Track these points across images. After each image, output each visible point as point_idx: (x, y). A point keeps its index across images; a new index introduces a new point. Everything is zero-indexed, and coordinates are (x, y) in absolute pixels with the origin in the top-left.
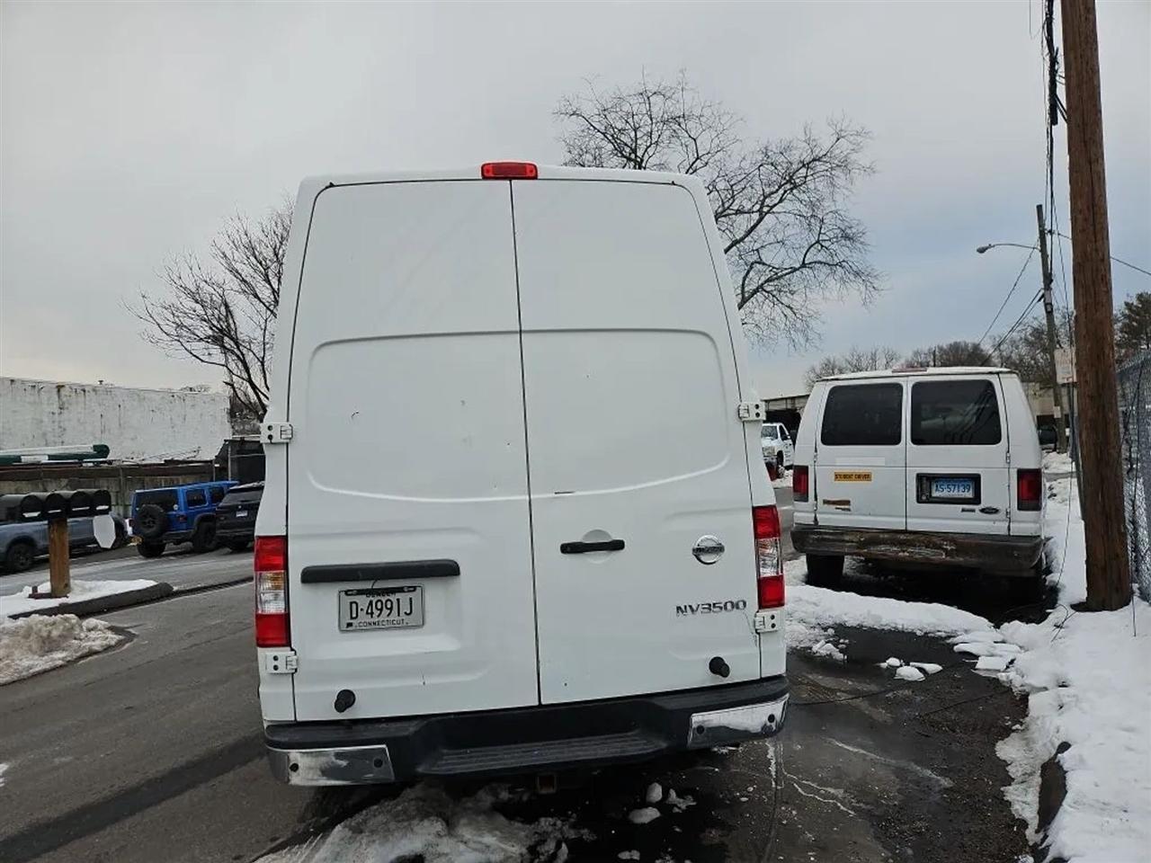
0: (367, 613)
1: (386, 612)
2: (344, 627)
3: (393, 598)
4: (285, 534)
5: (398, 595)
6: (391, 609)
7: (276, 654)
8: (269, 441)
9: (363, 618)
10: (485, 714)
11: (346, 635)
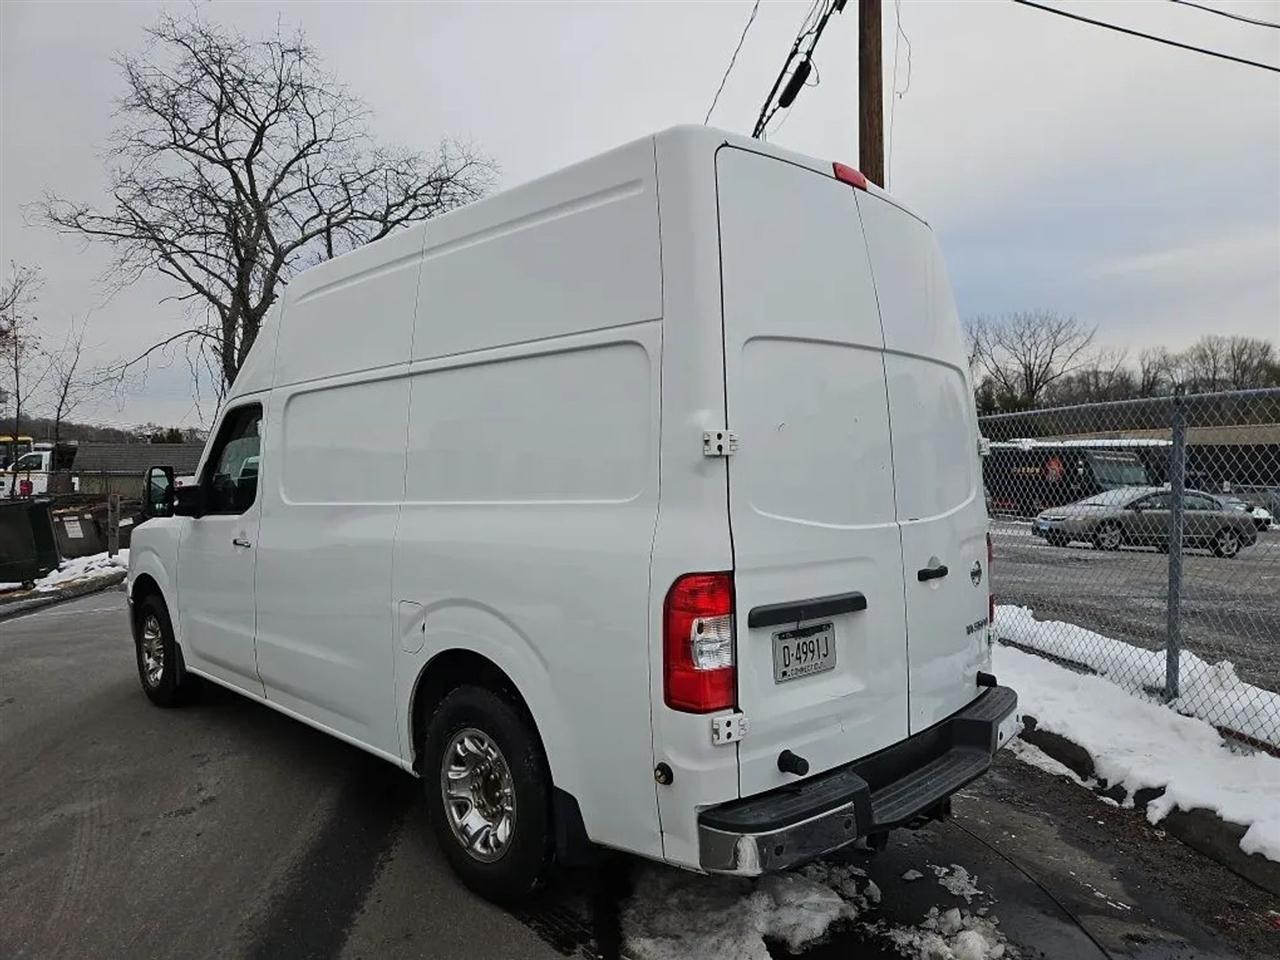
0: (797, 659)
1: (810, 655)
2: (780, 678)
3: (813, 638)
4: (731, 569)
5: (817, 635)
6: (813, 652)
7: (728, 718)
8: (718, 453)
9: (795, 665)
10: (867, 760)
11: (782, 685)
